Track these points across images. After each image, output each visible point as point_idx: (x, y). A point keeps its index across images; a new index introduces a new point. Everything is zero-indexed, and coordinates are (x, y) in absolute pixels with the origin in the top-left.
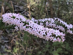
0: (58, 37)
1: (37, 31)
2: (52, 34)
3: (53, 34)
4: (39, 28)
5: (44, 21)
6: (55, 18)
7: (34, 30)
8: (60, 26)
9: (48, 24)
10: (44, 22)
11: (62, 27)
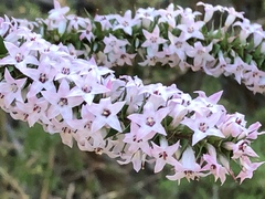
0: (212, 149)
1: (64, 101)
2: (167, 122)
3: (174, 124)
4: (73, 77)
5: (132, 23)
6: (210, 9)
7: (40, 95)
8: (238, 61)
9: (161, 48)
10: (129, 31)
11: (253, 67)
